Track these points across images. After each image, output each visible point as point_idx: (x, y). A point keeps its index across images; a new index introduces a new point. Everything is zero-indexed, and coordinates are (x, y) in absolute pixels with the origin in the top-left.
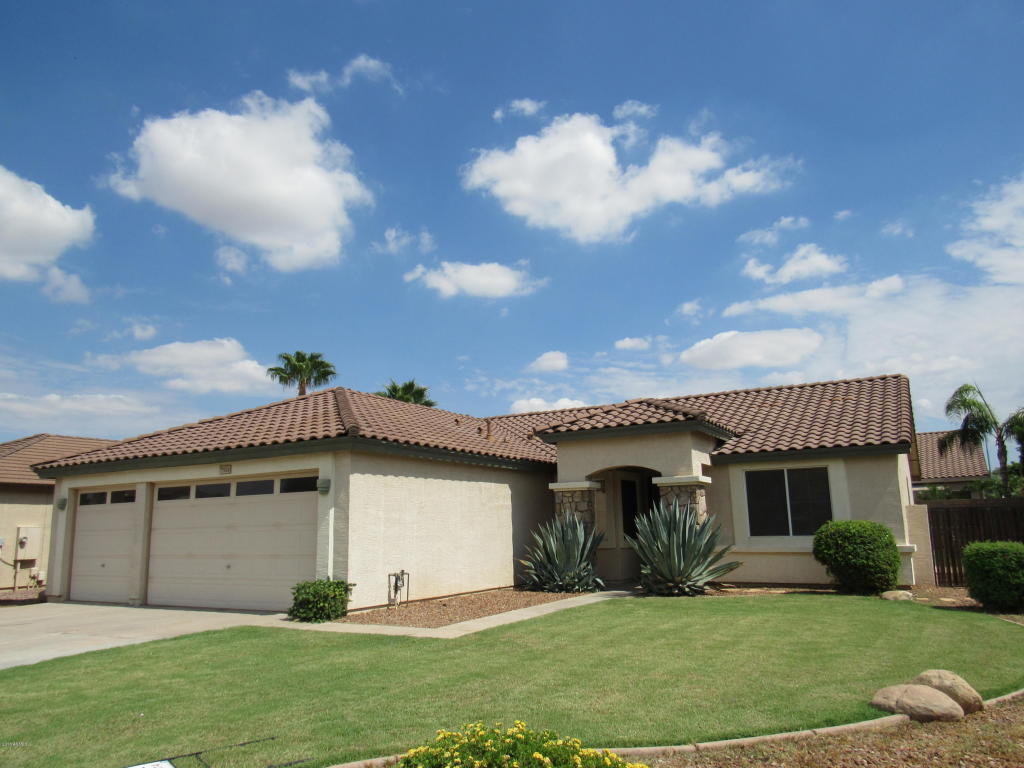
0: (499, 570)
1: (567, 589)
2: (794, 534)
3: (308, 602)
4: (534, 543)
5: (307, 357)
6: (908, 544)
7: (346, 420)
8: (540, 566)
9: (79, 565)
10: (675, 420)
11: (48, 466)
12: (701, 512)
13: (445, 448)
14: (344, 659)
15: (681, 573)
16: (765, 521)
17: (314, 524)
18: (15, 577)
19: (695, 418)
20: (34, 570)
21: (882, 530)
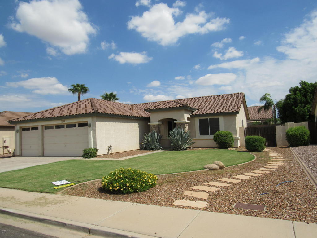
0: (136, 145)
1: (153, 149)
2: (210, 135)
3: (87, 153)
4: (145, 138)
5: (80, 85)
6: (237, 137)
7: (94, 108)
8: (146, 144)
9: (23, 147)
10: (180, 106)
11: (13, 121)
12: (186, 130)
13: (120, 115)
14: (97, 164)
15: (180, 145)
16: (204, 132)
17: (87, 135)
18: (3, 151)
19: (185, 106)
20: (9, 149)
21: (230, 133)
